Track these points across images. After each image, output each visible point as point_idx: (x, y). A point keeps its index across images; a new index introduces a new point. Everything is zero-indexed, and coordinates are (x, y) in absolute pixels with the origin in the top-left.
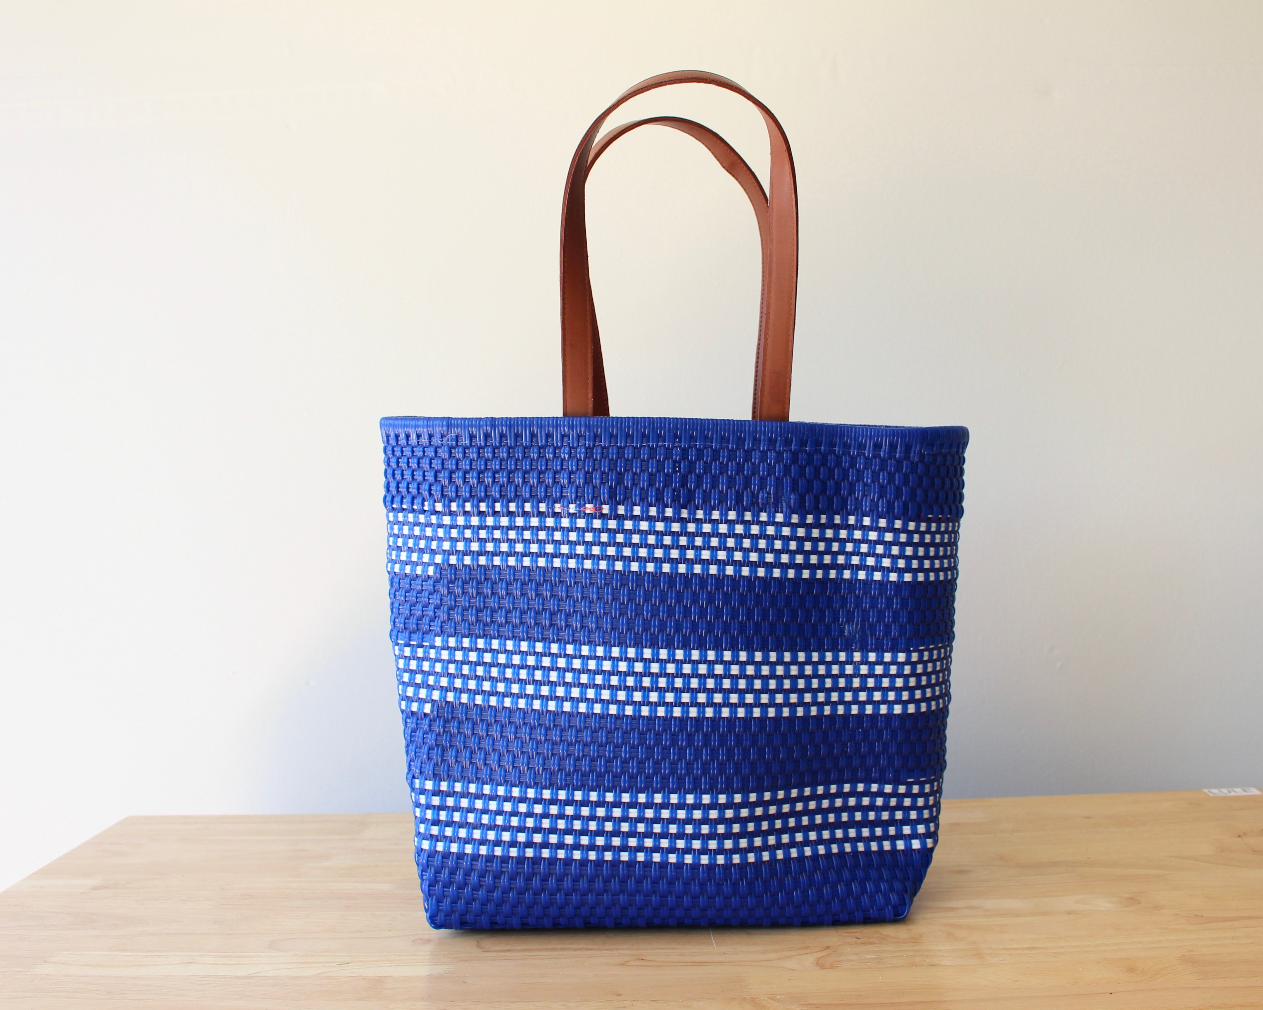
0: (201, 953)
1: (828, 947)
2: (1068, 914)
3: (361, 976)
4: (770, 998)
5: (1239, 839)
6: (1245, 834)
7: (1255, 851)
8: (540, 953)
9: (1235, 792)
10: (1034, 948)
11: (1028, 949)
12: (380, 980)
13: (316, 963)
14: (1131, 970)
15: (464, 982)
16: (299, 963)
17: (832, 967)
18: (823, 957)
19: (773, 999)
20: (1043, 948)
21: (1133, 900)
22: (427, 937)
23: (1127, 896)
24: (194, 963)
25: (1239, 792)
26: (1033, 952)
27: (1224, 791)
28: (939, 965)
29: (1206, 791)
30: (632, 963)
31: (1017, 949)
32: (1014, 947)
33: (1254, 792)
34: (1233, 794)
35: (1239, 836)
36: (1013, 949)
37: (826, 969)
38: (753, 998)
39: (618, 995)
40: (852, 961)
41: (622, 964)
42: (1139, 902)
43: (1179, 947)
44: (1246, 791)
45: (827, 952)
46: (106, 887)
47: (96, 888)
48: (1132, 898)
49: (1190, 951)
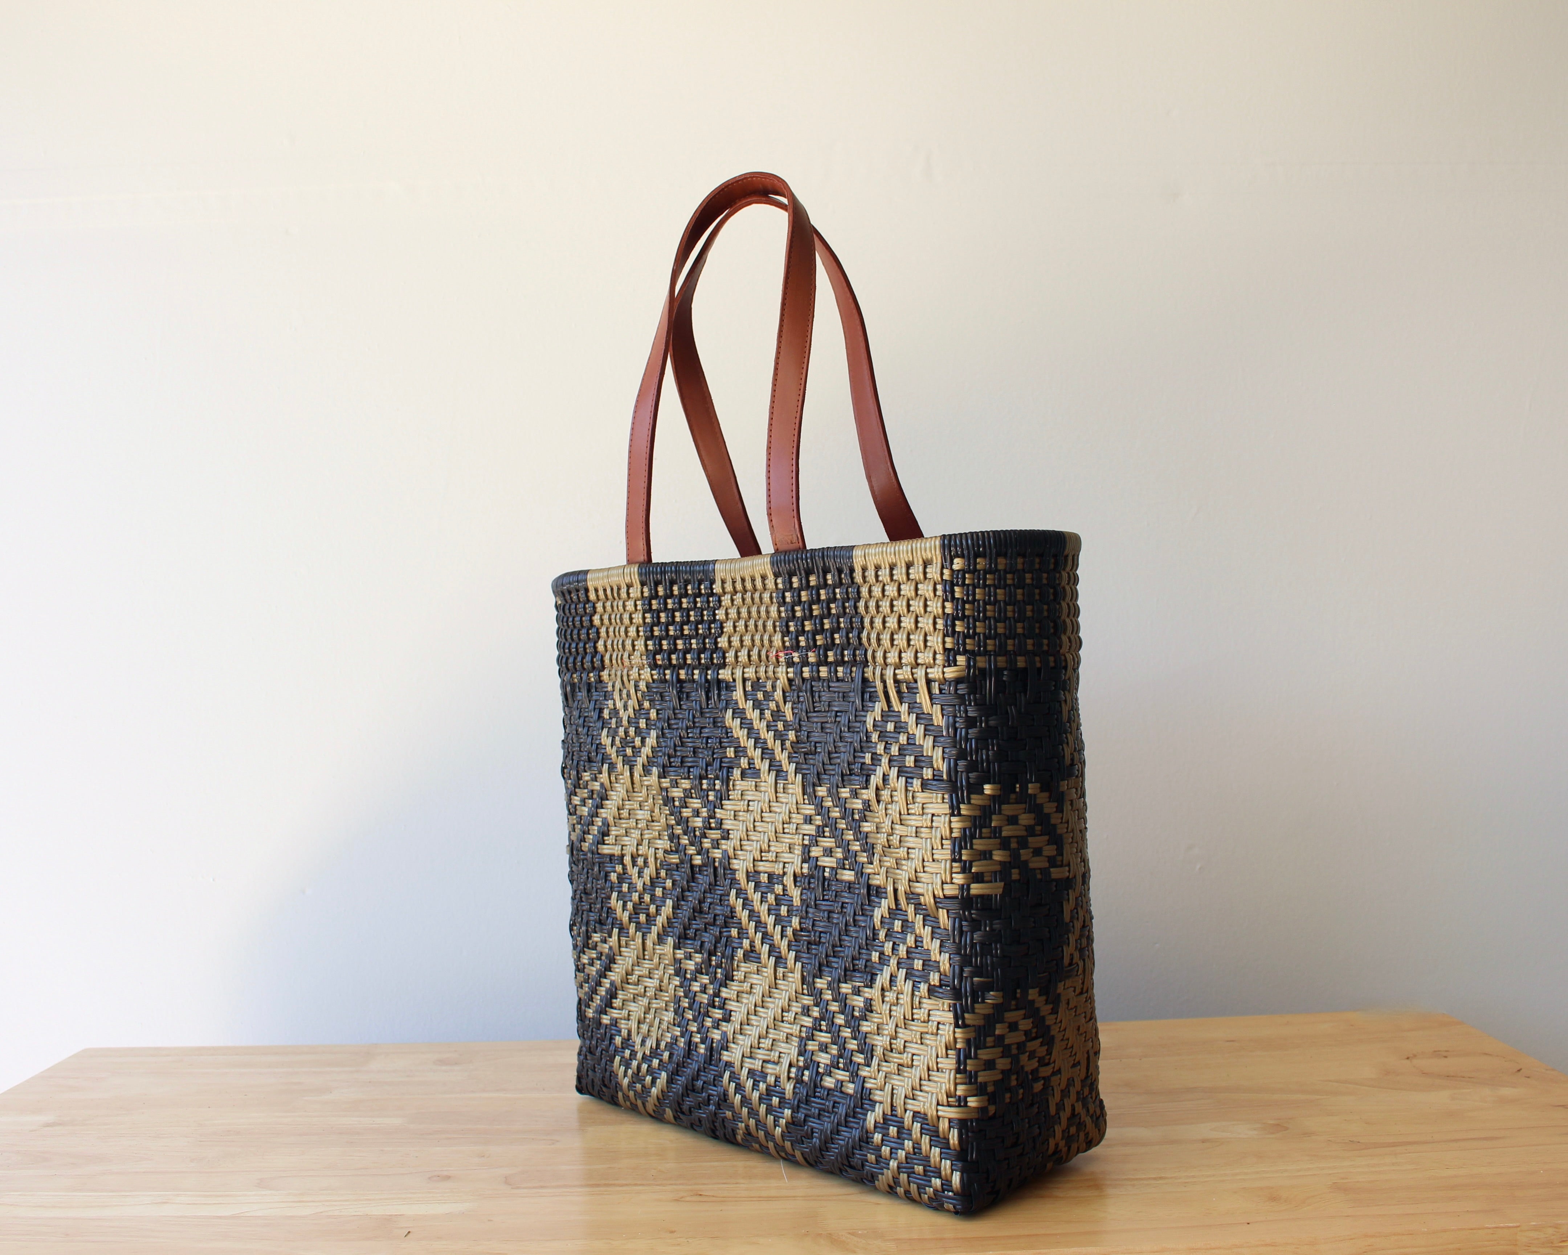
0: (178, 1193)
2: (1203, 1142)
3: (367, 1215)
4: (849, 1233)
5: (1408, 1062)
6: (1415, 1056)
7: (1425, 1074)
10: (1161, 1178)
11: (1155, 1179)
12: (388, 1220)
13: (313, 1201)
14: (1274, 1198)
15: (489, 1220)
16: (294, 1202)
19: (855, 1234)
20: (1171, 1178)
21: (1279, 1127)
22: (446, 1173)
23: (1272, 1122)
24: (166, 1203)
26: (1160, 1182)
30: (688, 1199)
31: (1141, 1179)
32: (1138, 1177)
35: (1408, 1058)
36: (1137, 1179)
38: (830, 1234)
39: (672, 1232)
41: (677, 1200)
42: (1287, 1129)
43: (1330, 1174)
46: (60, 1124)
47: (48, 1125)
48: (1278, 1125)
49: (1343, 1179)
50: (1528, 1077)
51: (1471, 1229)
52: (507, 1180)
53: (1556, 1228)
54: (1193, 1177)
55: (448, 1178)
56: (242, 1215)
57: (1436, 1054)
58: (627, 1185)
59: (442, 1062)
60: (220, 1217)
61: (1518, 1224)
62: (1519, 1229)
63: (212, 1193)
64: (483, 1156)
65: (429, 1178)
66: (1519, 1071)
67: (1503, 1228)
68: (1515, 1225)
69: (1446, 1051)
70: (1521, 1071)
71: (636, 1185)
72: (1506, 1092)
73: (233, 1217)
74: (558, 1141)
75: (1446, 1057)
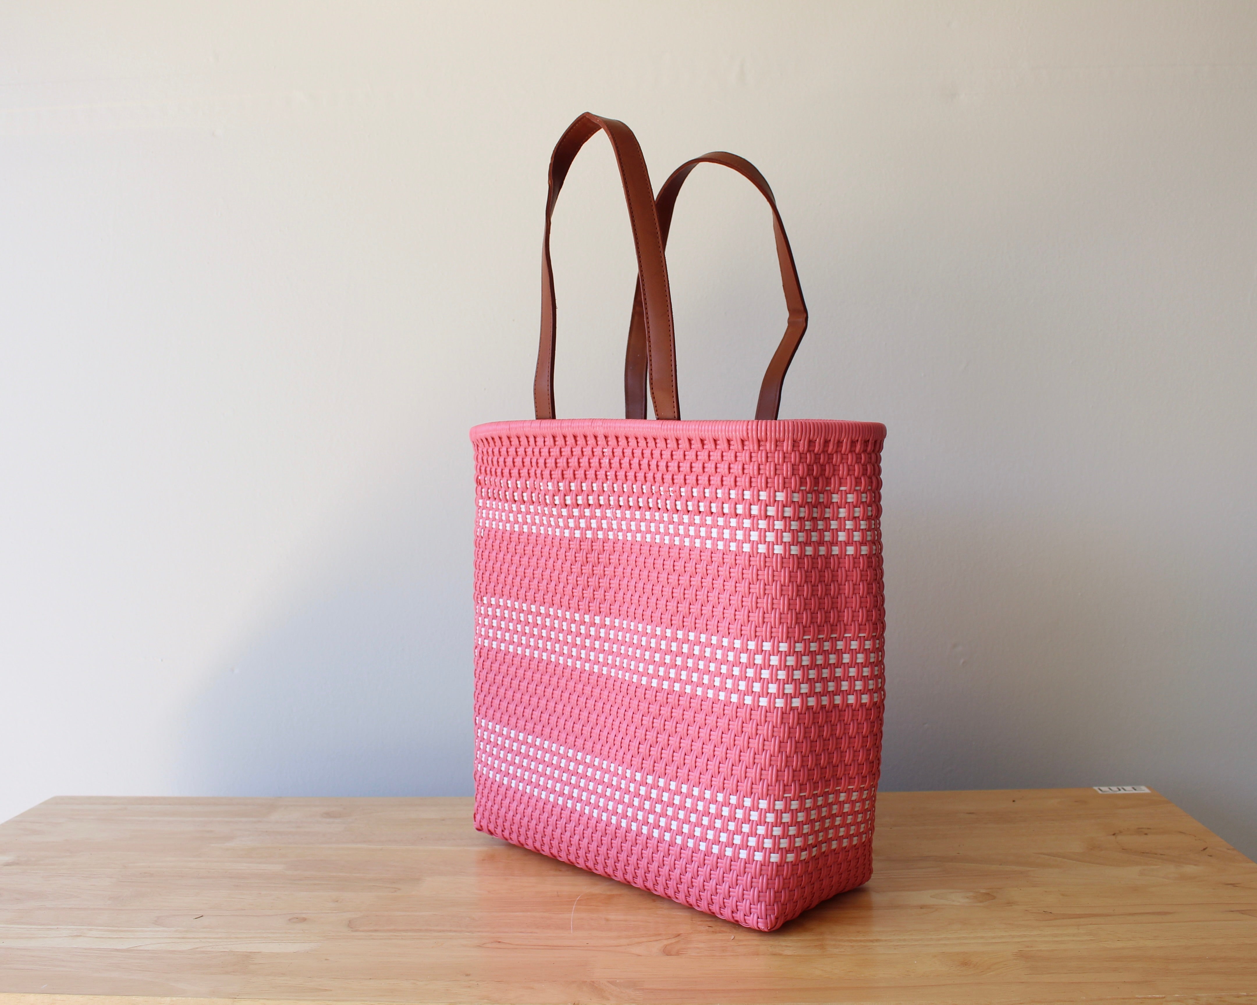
0: (90, 927)
1: (679, 935)
2: (921, 908)
3: (232, 952)
4: (609, 982)
5: (1113, 837)
6: (1120, 832)
7: (1124, 850)
8: (405, 934)
9: (1124, 790)
12: (248, 956)
13: (193, 938)
14: (965, 964)
15: (326, 960)
16: (179, 938)
17: (678, 954)
18: (671, 944)
19: (613, 983)
20: (886, 941)
21: (989, 896)
22: (304, 916)
23: (983, 891)
24: (80, 936)
25: (1129, 790)
27: (1114, 788)
28: (780, 955)
29: (1096, 788)
30: (488, 945)
31: (861, 941)
32: (858, 939)
33: (1144, 790)
34: (1122, 792)
35: (1114, 834)
37: (671, 955)
38: (593, 982)
39: (467, 975)
40: (698, 948)
41: (479, 946)
42: (994, 898)
43: (1019, 942)
44: (1135, 790)
45: (677, 939)
46: (17, 864)
47: (8, 864)
48: (988, 894)
49: (1028, 947)
50: (1211, 856)
51: (1123, 999)
52: (350, 924)
53: (1196, 999)
54: (905, 940)
55: (304, 920)
56: (135, 948)
57: (1140, 831)
58: (443, 931)
59: (328, 815)
60: (117, 950)
61: (1164, 996)
62: (1164, 999)
63: (116, 928)
64: (337, 901)
65: (290, 920)
66: (1204, 849)
67: (1151, 998)
68: (1161, 996)
69: (1148, 829)
70: (1206, 850)
71: (450, 931)
72: (1190, 869)
73: (128, 950)
74: (399, 889)
75: (1146, 834)
